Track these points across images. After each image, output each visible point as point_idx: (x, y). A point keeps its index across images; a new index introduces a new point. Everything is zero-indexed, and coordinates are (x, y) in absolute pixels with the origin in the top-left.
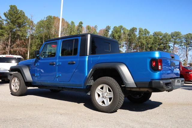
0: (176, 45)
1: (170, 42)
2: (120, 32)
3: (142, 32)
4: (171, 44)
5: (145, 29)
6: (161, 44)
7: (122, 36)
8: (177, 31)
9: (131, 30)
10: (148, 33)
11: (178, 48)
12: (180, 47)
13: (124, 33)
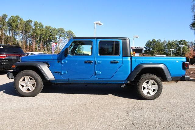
0: (61, 38)
1: (57, 35)
2: (17, 22)
3: (37, 25)
4: (58, 37)
5: (40, 23)
6: (50, 36)
7: (19, 26)
8: (62, 28)
9: (27, 21)
10: (42, 26)
11: (63, 40)
12: (64, 39)
13: (21, 23)
